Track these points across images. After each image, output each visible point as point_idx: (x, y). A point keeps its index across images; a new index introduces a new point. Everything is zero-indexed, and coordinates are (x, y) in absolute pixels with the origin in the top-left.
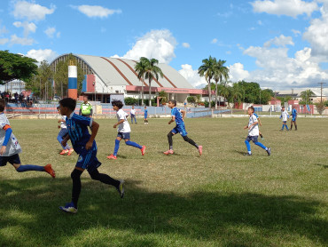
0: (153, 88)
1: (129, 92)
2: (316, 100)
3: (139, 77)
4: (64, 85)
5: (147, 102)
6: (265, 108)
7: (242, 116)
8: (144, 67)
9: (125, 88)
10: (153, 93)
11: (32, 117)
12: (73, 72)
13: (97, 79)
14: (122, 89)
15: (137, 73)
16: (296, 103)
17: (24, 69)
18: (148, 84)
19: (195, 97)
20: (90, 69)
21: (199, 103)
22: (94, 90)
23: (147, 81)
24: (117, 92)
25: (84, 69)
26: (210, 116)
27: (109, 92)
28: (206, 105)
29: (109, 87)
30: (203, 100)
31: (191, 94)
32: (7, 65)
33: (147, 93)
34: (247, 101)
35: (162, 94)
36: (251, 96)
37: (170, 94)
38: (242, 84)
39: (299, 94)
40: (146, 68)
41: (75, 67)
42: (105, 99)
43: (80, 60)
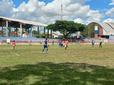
4: (93, 33)
11: (85, 44)
12: (96, 28)
13: (104, 30)
17: (81, 28)
20: (101, 27)
22: (102, 34)
24: (111, 35)
25: (100, 27)
27: (108, 35)
29: (108, 33)
41: (97, 27)
42: (107, 37)
43: (97, 24)
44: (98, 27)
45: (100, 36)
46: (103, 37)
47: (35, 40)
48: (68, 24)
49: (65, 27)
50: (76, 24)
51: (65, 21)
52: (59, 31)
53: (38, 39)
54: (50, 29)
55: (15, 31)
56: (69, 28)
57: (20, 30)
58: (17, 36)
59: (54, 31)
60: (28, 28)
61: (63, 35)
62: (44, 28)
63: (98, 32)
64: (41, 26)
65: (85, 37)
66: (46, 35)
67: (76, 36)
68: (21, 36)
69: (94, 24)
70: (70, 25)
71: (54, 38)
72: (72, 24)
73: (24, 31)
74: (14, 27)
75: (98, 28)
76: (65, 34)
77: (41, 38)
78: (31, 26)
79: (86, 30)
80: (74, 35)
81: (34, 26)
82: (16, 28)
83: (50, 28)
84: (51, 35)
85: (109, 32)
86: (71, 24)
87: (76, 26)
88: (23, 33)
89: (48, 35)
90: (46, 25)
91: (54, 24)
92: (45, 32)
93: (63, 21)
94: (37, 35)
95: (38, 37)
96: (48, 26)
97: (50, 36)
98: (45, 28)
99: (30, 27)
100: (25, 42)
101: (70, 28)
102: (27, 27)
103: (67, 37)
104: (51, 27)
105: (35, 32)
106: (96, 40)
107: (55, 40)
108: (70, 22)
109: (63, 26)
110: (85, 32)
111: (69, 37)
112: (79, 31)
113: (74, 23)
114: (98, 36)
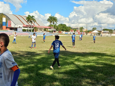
0: (32, 26)
1: (24, 27)
2: (84, 30)
3: (27, 22)
5: (30, 31)
6: (69, 33)
7: (62, 35)
8: (29, 19)
9: (22, 26)
10: (32, 27)
12: (4, 20)
13: (12, 22)
16: (79, 31)
18: (31, 25)
19: (46, 29)
21: (48, 31)
23: (30, 24)
24: (20, 27)
25: (8, 19)
26: (52, 35)
27: (17, 27)
28: (50, 32)
30: (49, 30)
31: (45, 28)
33: (30, 27)
34: (63, 30)
35: (35, 28)
36: (64, 29)
37: (38, 28)
38: (61, 25)
39: (79, 28)
40: (30, 19)
44: (6, 18)
45: (9, 28)
46: (11, 29)
85: (17, 24)
106: (5, 32)
114: (7, 28)
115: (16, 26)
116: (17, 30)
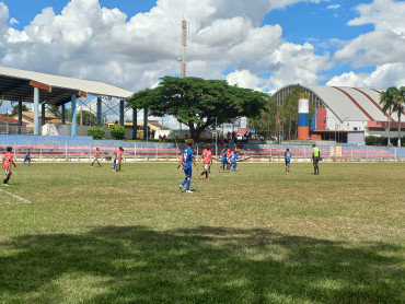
0: (403, 124)
1: (371, 129)
3: (384, 110)
4: (294, 122)
5: (394, 142)
8: (391, 98)
9: (366, 124)
10: (404, 130)
12: (304, 107)
13: (329, 114)
14: (362, 126)
15: (382, 106)
17: (253, 105)
18: (397, 120)
20: (321, 101)
22: (324, 127)
23: (394, 116)
24: (355, 129)
25: (316, 102)
27: (346, 129)
29: (345, 123)
32: (237, 101)
33: (396, 130)
40: (394, 99)
41: (307, 101)
42: (341, 137)
43: (308, 91)
44: (310, 101)
45: (317, 133)
46: (327, 136)
47: (86, 148)
48: (206, 91)
49: (196, 101)
50: (235, 90)
51: (196, 80)
52: (175, 114)
53: (96, 142)
54: (141, 108)
55: (14, 114)
56: (209, 103)
57: (34, 108)
58: (20, 133)
59: (155, 115)
60: (62, 103)
61: (188, 128)
62: (122, 103)
63: (309, 118)
64: (110, 97)
65: (265, 135)
66: (127, 127)
67: (234, 134)
68: (35, 132)
69: (296, 91)
70: (214, 95)
71: (157, 141)
72: (220, 90)
73: (47, 115)
74: (12, 99)
75: (310, 105)
76: (195, 126)
77: (107, 138)
78: (74, 96)
79: (266, 110)
80: (226, 129)
81: (84, 94)
82: (17, 103)
83: (141, 103)
84: (145, 127)
85: (347, 119)
86: (215, 88)
87: (233, 97)
88: (44, 120)
89: (135, 127)
90: (128, 94)
91: (156, 89)
92: (122, 116)
93: (189, 79)
94: (94, 128)
95: (98, 136)
96: (135, 95)
97: (140, 133)
98: (125, 103)
99: (69, 100)
100: (51, 153)
101: (214, 104)
102: (57, 99)
103: (202, 135)
104: (144, 100)
105: (86, 119)
106: (305, 149)
107: (160, 147)
108: (212, 82)
109: (187, 98)
110: (266, 118)
111: (208, 136)
112: (242, 114)
113: (226, 86)
114: (311, 133)
115: (343, 128)
116: (346, 141)
